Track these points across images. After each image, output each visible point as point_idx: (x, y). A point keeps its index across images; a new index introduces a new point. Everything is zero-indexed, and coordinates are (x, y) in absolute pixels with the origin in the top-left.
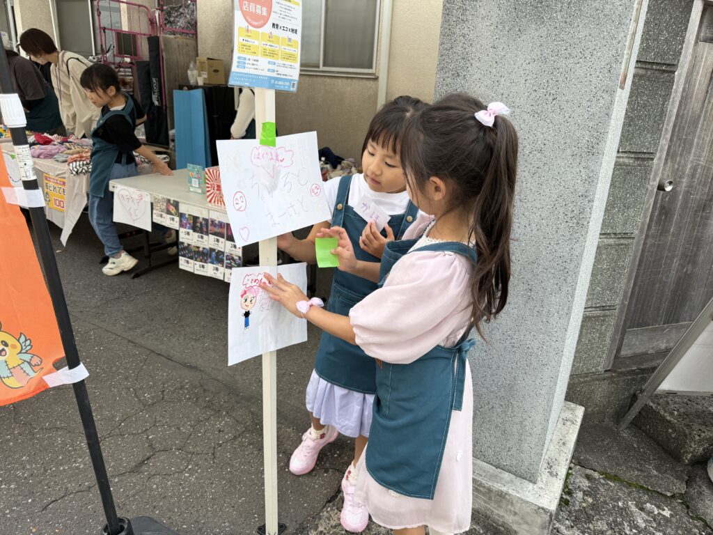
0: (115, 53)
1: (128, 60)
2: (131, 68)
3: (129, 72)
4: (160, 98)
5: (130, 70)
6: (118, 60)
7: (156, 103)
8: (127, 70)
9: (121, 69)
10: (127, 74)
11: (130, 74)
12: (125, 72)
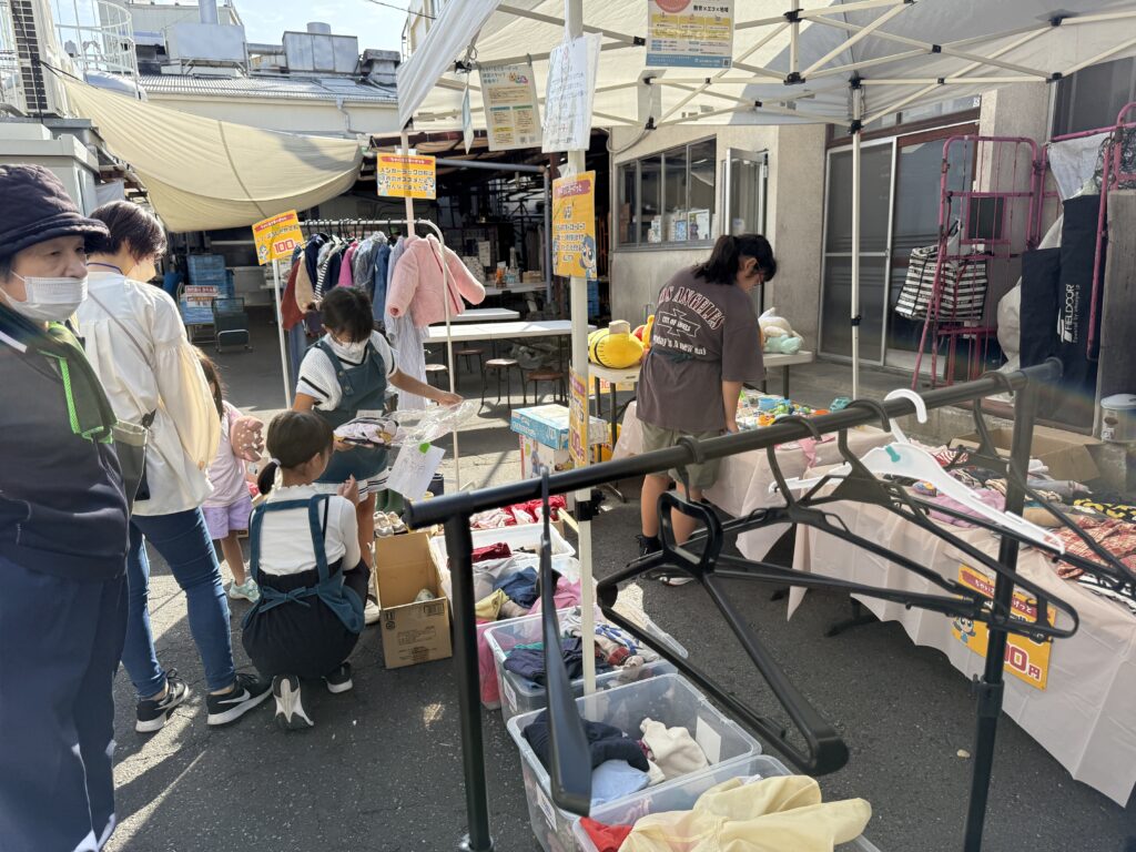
0: (962, 238)
1: (981, 247)
2: (985, 262)
3: (980, 270)
4: (1079, 328)
5: (984, 266)
6: (965, 250)
7: (1067, 336)
8: (978, 266)
9: (969, 267)
10: (978, 274)
11: (983, 274)
12: (974, 270)
